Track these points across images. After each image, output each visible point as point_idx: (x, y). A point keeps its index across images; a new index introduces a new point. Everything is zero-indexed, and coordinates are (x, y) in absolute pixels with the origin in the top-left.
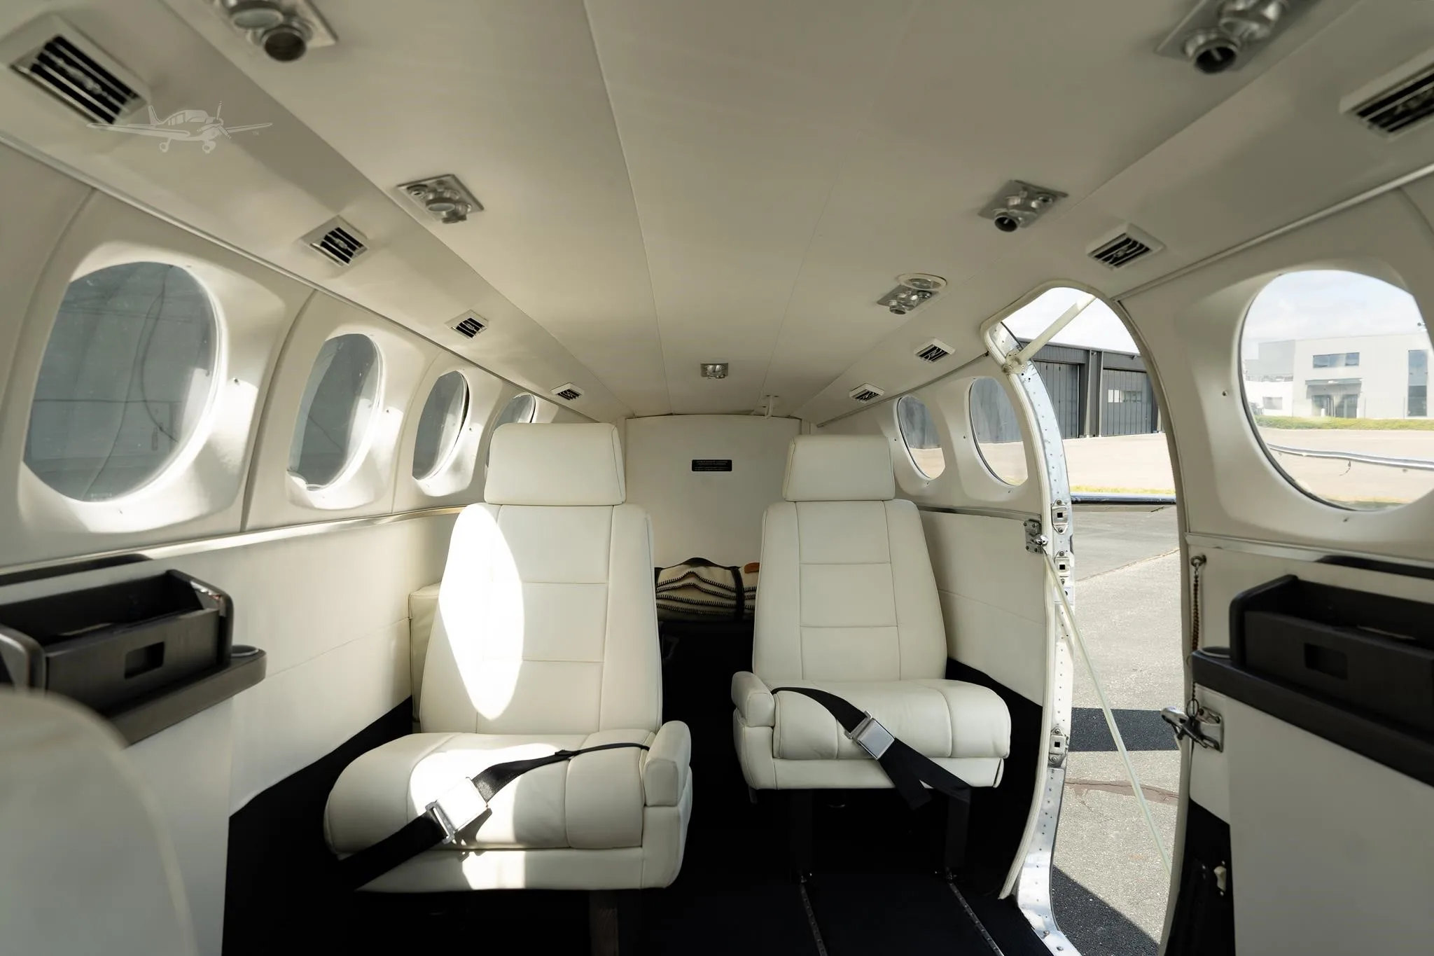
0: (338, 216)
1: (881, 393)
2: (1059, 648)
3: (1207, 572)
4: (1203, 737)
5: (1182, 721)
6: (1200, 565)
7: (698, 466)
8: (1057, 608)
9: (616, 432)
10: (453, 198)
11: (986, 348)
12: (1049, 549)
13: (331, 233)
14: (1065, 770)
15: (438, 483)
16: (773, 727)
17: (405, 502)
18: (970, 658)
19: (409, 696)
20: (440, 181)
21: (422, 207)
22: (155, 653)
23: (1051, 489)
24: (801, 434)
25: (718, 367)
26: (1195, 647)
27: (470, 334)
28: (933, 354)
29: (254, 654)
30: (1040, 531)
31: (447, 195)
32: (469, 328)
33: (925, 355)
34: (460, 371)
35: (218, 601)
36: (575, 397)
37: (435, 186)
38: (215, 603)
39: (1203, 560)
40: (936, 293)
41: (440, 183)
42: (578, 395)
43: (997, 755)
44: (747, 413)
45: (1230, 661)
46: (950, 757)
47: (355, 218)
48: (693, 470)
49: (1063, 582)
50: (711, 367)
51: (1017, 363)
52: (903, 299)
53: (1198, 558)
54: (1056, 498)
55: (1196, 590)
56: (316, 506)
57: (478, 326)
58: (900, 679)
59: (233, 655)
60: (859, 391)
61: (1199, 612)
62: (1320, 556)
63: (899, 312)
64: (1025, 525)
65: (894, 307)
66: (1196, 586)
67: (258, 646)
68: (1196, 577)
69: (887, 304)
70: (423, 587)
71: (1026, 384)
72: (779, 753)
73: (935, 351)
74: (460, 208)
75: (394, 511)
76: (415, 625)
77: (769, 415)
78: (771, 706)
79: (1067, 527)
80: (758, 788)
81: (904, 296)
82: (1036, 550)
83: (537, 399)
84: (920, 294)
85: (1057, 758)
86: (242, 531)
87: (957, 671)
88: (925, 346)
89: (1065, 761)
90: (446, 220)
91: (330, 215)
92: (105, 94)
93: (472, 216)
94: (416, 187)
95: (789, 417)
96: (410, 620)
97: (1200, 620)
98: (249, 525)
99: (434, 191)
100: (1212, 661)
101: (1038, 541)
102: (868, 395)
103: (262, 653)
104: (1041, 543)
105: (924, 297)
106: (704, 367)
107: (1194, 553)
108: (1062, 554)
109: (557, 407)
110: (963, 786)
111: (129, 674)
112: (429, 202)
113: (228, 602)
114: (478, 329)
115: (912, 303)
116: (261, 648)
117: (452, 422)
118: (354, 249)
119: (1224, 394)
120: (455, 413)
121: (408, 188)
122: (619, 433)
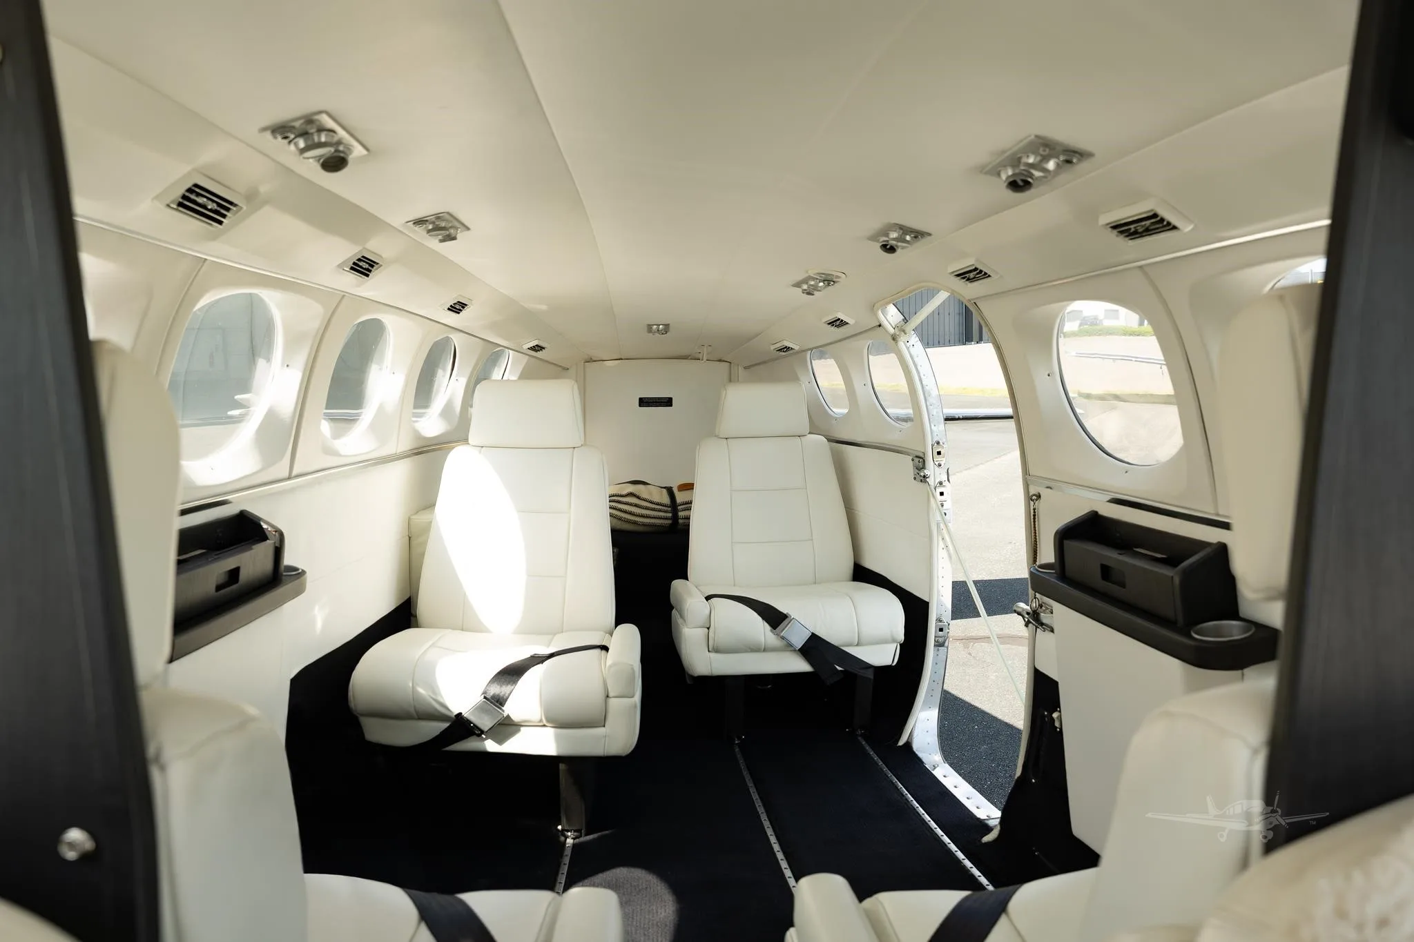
0: (364, 248)
1: (796, 348)
2: (940, 557)
3: (1042, 506)
4: (1042, 624)
5: (1028, 614)
6: (1036, 500)
7: (644, 402)
8: (938, 525)
9: (576, 387)
10: (446, 226)
11: (879, 321)
12: (931, 481)
13: (357, 260)
14: (947, 648)
15: (431, 425)
16: (708, 628)
17: (405, 445)
18: (871, 563)
19: (408, 597)
20: (438, 217)
21: (424, 233)
22: (234, 574)
23: (932, 433)
24: (730, 381)
25: (661, 326)
26: (1035, 561)
27: (458, 311)
28: (838, 323)
29: (299, 573)
30: (924, 467)
31: (443, 224)
32: (457, 308)
33: (831, 323)
34: (450, 336)
35: (275, 535)
36: (541, 350)
37: (434, 219)
38: (274, 537)
39: (1039, 496)
40: (838, 282)
41: (438, 218)
42: (544, 348)
43: (894, 641)
44: (685, 358)
45: (1055, 575)
46: (857, 645)
47: (376, 246)
48: (640, 406)
49: (942, 506)
50: (655, 327)
51: (903, 333)
52: (812, 285)
53: (1034, 495)
54: (936, 439)
55: (1034, 519)
56: (343, 454)
57: (463, 305)
58: (815, 583)
59: (284, 574)
60: (778, 345)
61: (1037, 532)
62: (1109, 498)
63: (809, 294)
64: (913, 460)
65: (805, 290)
66: (1034, 515)
67: (301, 566)
68: (1034, 509)
69: (800, 287)
70: (420, 511)
71: (912, 349)
72: (713, 648)
73: (839, 322)
74: (452, 231)
75: (398, 452)
76: (414, 543)
77: (705, 360)
78: (707, 612)
79: (944, 462)
80: (696, 675)
81: (812, 283)
82: (921, 481)
83: (511, 351)
84: (826, 282)
85: (941, 640)
86: (289, 478)
87: (862, 574)
88: (831, 318)
89: (947, 641)
90: (441, 241)
91: (360, 248)
92: (219, 209)
93: (461, 235)
94: (419, 222)
95: (720, 361)
96: (410, 538)
97: (1038, 540)
98: (295, 473)
99: (433, 223)
100: (1040, 574)
101: (922, 474)
102: (787, 349)
103: (304, 572)
104: (924, 477)
105: (829, 284)
106: (650, 327)
107: (1033, 491)
108: (941, 483)
109: (527, 357)
110: (868, 666)
111: (219, 588)
112: (429, 231)
113: (281, 535)
114: (463, 307)
115: (819, 289)
116: (303, 568)
117: (442, 376)
118: (372, 266)
119: (1049, 375)
120: (444, 370)
121: (414, 223)
122: (579, 388)
